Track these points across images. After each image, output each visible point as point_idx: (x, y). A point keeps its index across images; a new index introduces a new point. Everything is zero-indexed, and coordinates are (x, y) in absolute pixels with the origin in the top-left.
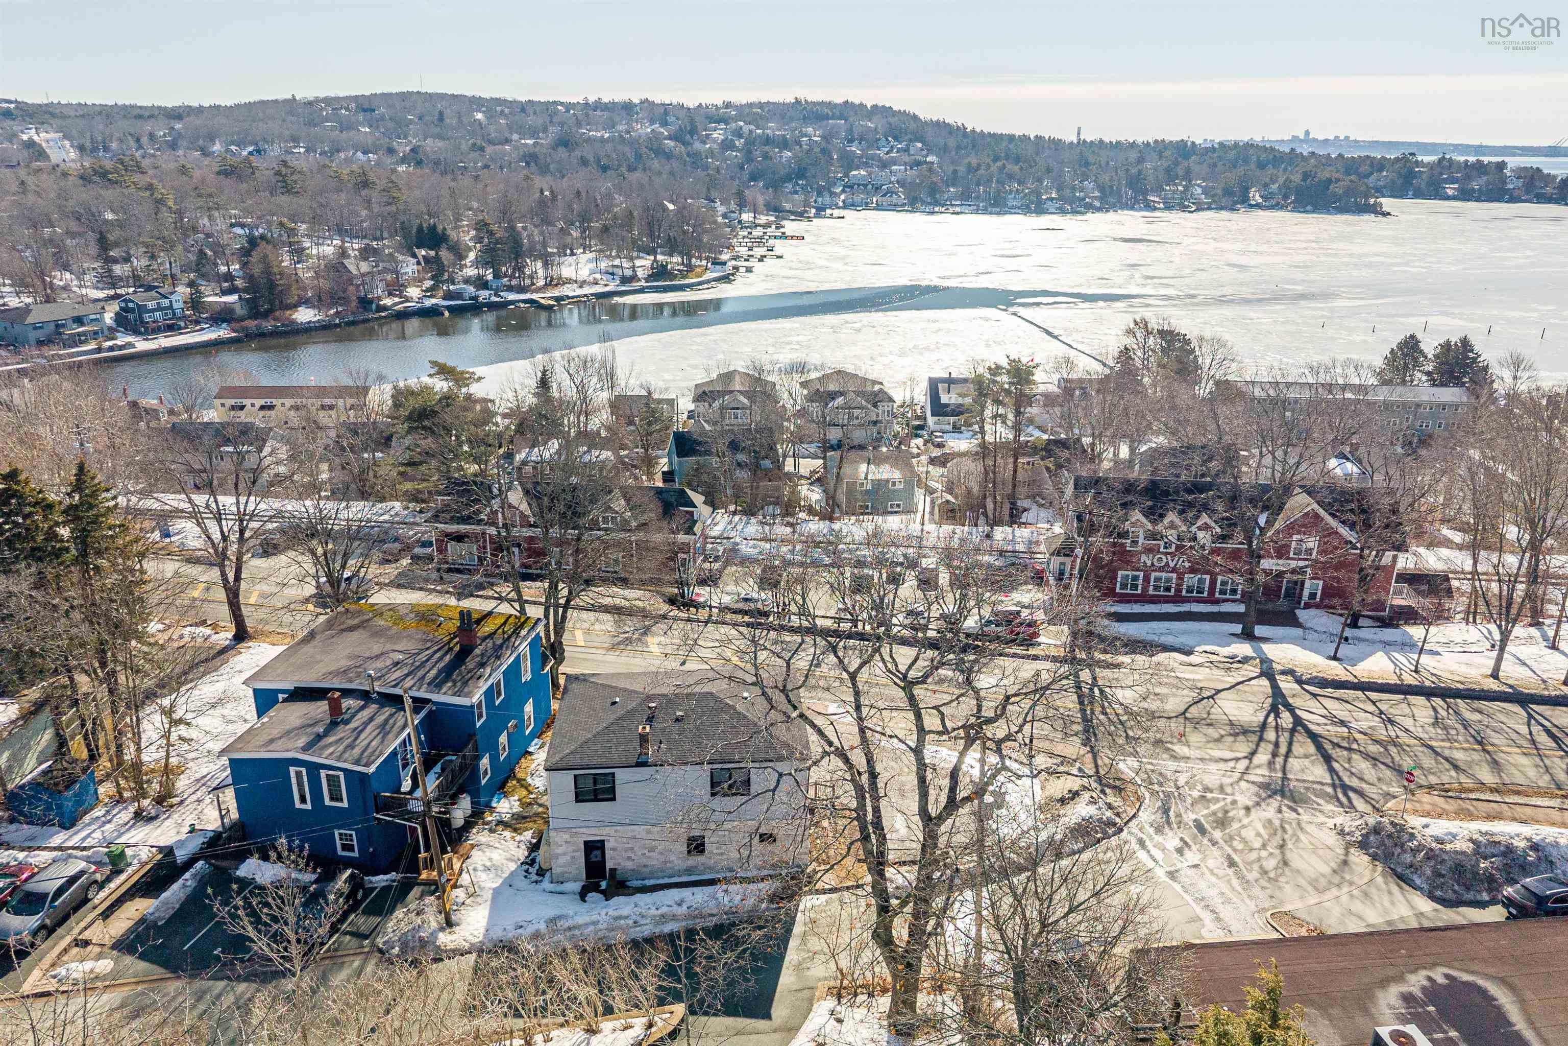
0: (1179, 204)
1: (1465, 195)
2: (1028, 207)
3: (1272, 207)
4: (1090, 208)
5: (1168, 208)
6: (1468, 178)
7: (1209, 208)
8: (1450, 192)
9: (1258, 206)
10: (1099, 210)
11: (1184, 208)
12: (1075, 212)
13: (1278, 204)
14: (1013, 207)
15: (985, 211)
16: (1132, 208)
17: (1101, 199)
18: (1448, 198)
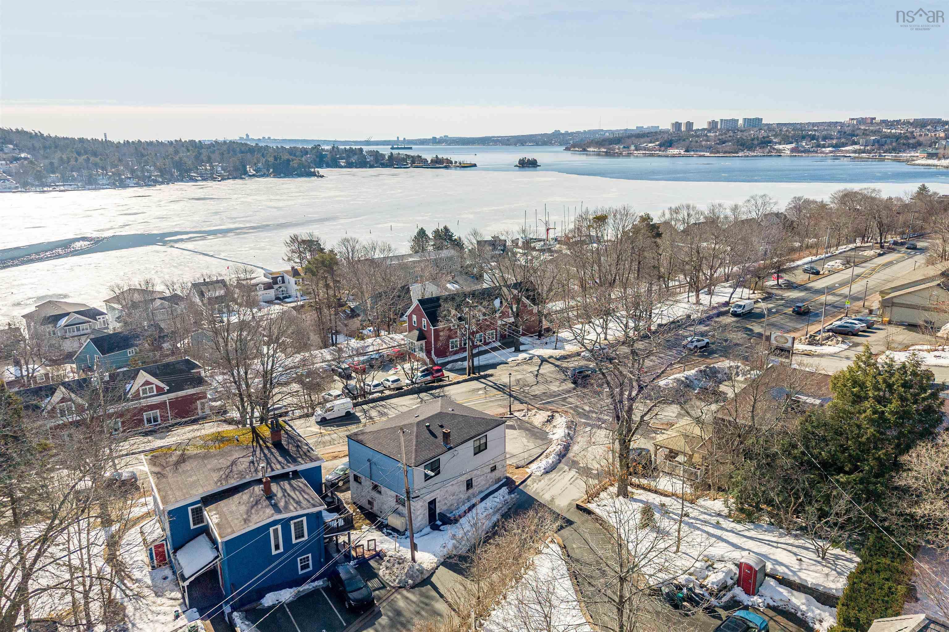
0: (211, 177)
1: (350, 165)
2: (114, 184)
3: (262, 176)
4: (156, 182)
5: (204, 180)
6: (349, 157)
7: (229, 178)
8: (343, 164)
9: (254, 176)
10: (162, 183)
11: (214, 179)
12: (147, 185)
13: (265, 174)
14: (103, 185)
15: (84, 188)
16: (182, 181)
17: (161, 176)
18: (342, 167)
